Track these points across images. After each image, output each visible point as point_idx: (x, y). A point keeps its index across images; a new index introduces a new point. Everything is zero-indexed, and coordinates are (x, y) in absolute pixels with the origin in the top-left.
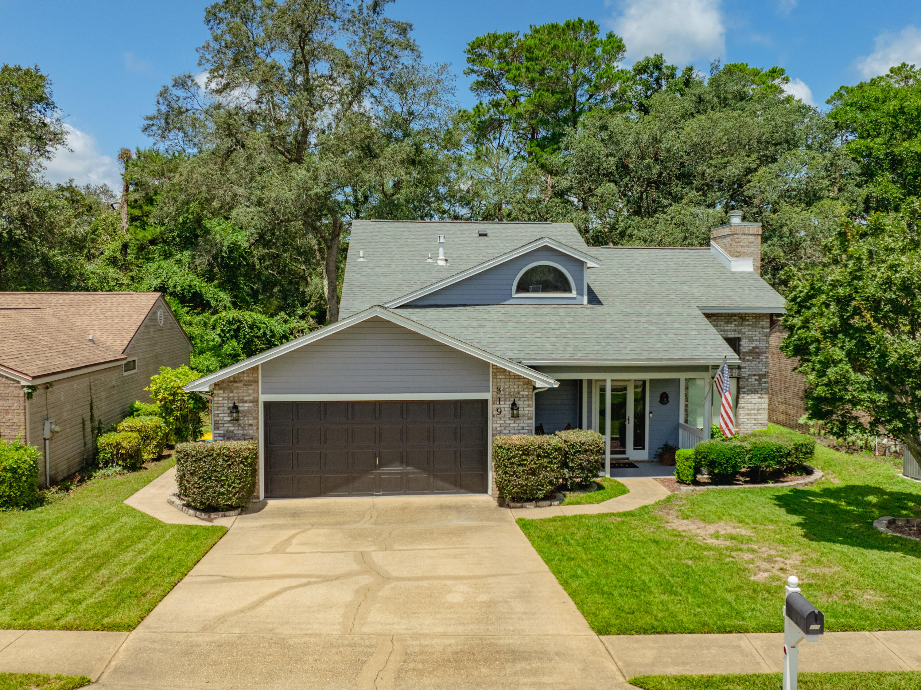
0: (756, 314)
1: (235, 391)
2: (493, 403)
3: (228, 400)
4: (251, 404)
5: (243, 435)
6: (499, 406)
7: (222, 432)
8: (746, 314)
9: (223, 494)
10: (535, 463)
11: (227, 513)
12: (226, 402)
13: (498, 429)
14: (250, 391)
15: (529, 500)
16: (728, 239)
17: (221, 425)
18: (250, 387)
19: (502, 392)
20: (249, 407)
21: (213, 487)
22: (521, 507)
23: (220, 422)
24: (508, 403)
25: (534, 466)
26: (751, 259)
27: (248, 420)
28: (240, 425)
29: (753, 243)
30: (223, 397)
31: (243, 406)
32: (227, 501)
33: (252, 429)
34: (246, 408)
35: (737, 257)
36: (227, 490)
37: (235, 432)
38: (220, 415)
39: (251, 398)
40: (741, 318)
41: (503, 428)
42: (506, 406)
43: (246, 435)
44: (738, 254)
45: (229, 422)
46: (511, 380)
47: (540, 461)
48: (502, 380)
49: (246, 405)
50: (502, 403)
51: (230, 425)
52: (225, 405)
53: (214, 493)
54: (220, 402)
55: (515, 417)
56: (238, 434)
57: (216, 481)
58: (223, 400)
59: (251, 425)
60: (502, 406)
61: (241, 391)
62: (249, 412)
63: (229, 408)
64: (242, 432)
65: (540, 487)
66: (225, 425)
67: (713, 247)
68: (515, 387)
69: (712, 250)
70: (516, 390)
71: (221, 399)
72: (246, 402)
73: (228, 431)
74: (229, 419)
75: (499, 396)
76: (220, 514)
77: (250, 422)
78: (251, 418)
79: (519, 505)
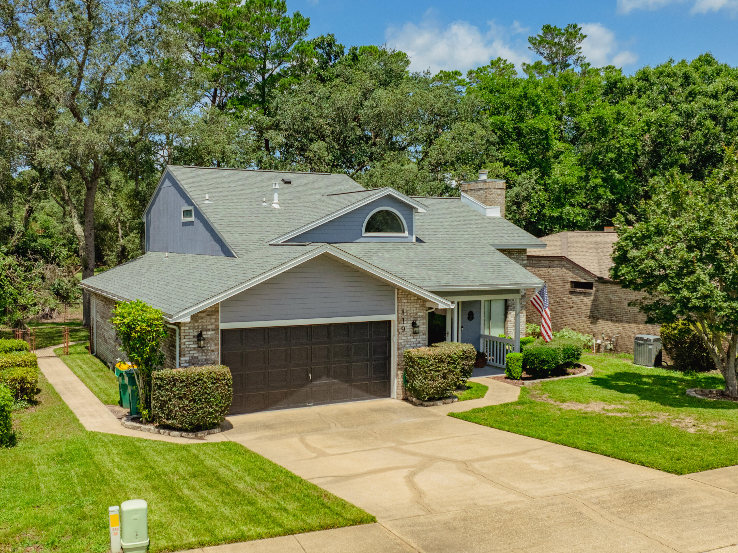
0: (518, 249)
1: (200, 321)
2: (399, 323)
3: (193, 329)
4: (213, 332)
5: (206, 360)
6: (403, 325)
7: (188, 358)
8: (512, 249)
9: (210, 413)
10: (446, 369)
11: (212, 431)
12: (192, 331)
13: (403, 344)
14: (213, 321)
15: (440, 399)
16: (482, 192)
17: (187, 352)
18: (213, 317)
19: (405, 314)
20: (211, 334)
21: (203, 408)
22: (434, 405)
23: (186, 350)
24: (409, 322)
25: (446, 371)
26: (499, 207)
27: (211, 347)
28: (203, 351)
29: (500, 195)
30: (189, 327)
31: (206, 334)
32: (214, 420)
33: (214, 355)
34: (209, 336)
35: (490, 205)
36: (215, 410)
37: (199, 358)
38: (186, 343)
39: (213, 327)
40: (509, 252)
41: (406, 343)
42: (408, 325)
43: (209, 360)
44: (490, 203)
45: (194, 349)
46: (412, 304)
47: (449, 367)
48: (406, 304)
49: (209, 333)
50: (405, 322)
51: (195, 352)
52: (191, 334)
53: (204, 413)
54: (186, 331)
55: (415, 333)
56: (202, 360)
57: (205, 402)
58: (189, 329)
59: (213, 351)
60: (405, 325)
61: (205, 321)
62: (211, 339)
63: (194, 336)
64: (205, 357)
65: (448, 388)
66: (191, 352)
67: (464, 197)
68: (415, 309)
69: (463, 200)
70: (415, 311)
71: (187, 328)
72: (209, 330)
73: (193, 358)
74: (196, 346)
75: (403, 317)
76: (206, 432)
77: (212, 348)
78: (213, 345)
79: (432, 403)
